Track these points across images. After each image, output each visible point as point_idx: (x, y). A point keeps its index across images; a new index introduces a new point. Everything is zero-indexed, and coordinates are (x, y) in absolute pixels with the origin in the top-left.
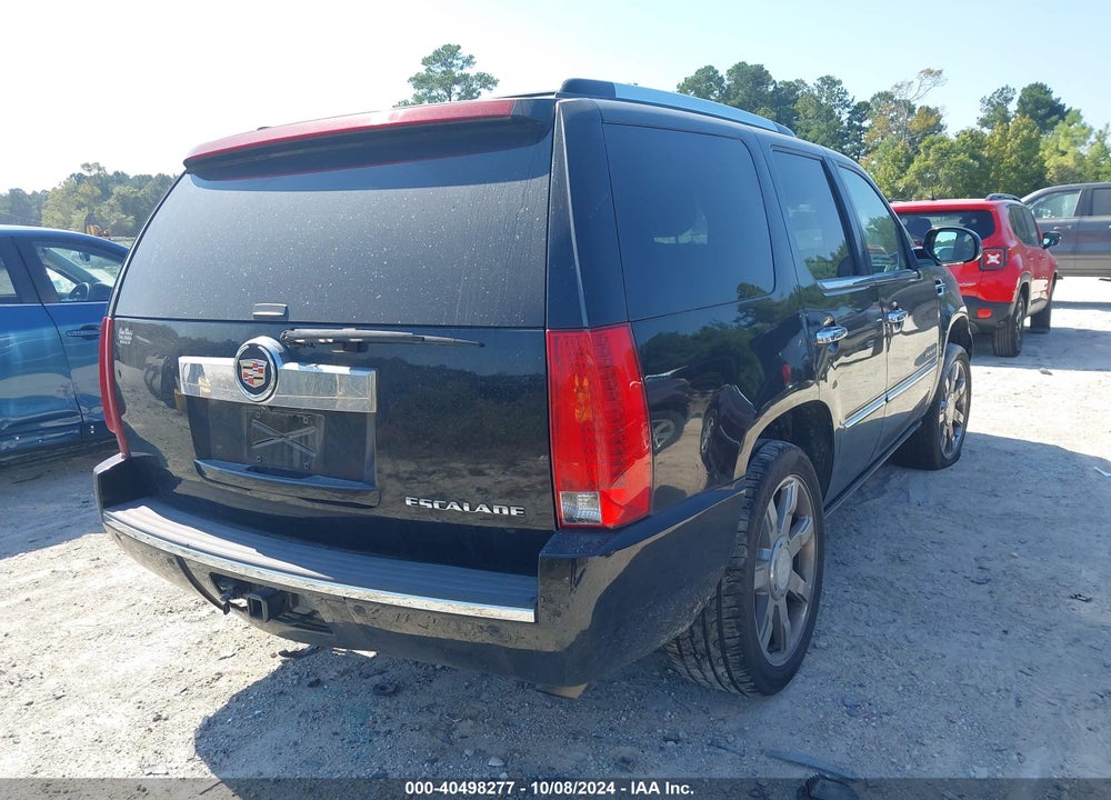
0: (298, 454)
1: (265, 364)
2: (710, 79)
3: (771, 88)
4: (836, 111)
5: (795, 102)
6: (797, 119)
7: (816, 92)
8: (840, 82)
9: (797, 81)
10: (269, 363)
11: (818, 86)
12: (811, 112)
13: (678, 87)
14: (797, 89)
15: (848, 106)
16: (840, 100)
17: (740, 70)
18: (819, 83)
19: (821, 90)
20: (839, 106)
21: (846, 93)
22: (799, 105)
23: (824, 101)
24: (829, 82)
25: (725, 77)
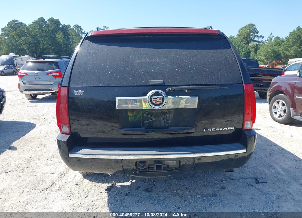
0: (163, 122)
1: (162, 97)
2: (42, 21)
3: (61, 26)
4: (80, 34)
5: (68, 31)
6: (69, 36)
7: (74, 29)
8: (81, 27)
9: (68, 25)
10: (163, 97)
11: (75, 27)
12: (73, 34)
13: (33, 22)
14: (69, 27)
15: (83, 33)
16: (81, 32)
17: (51, 20)
18: (75, 26)
19: (76, 28)
20: (81, 33)
21: (82, 30)
22: (70, 32)
23: (77, 31)
24: (77, 26)
25: (47, 21)
